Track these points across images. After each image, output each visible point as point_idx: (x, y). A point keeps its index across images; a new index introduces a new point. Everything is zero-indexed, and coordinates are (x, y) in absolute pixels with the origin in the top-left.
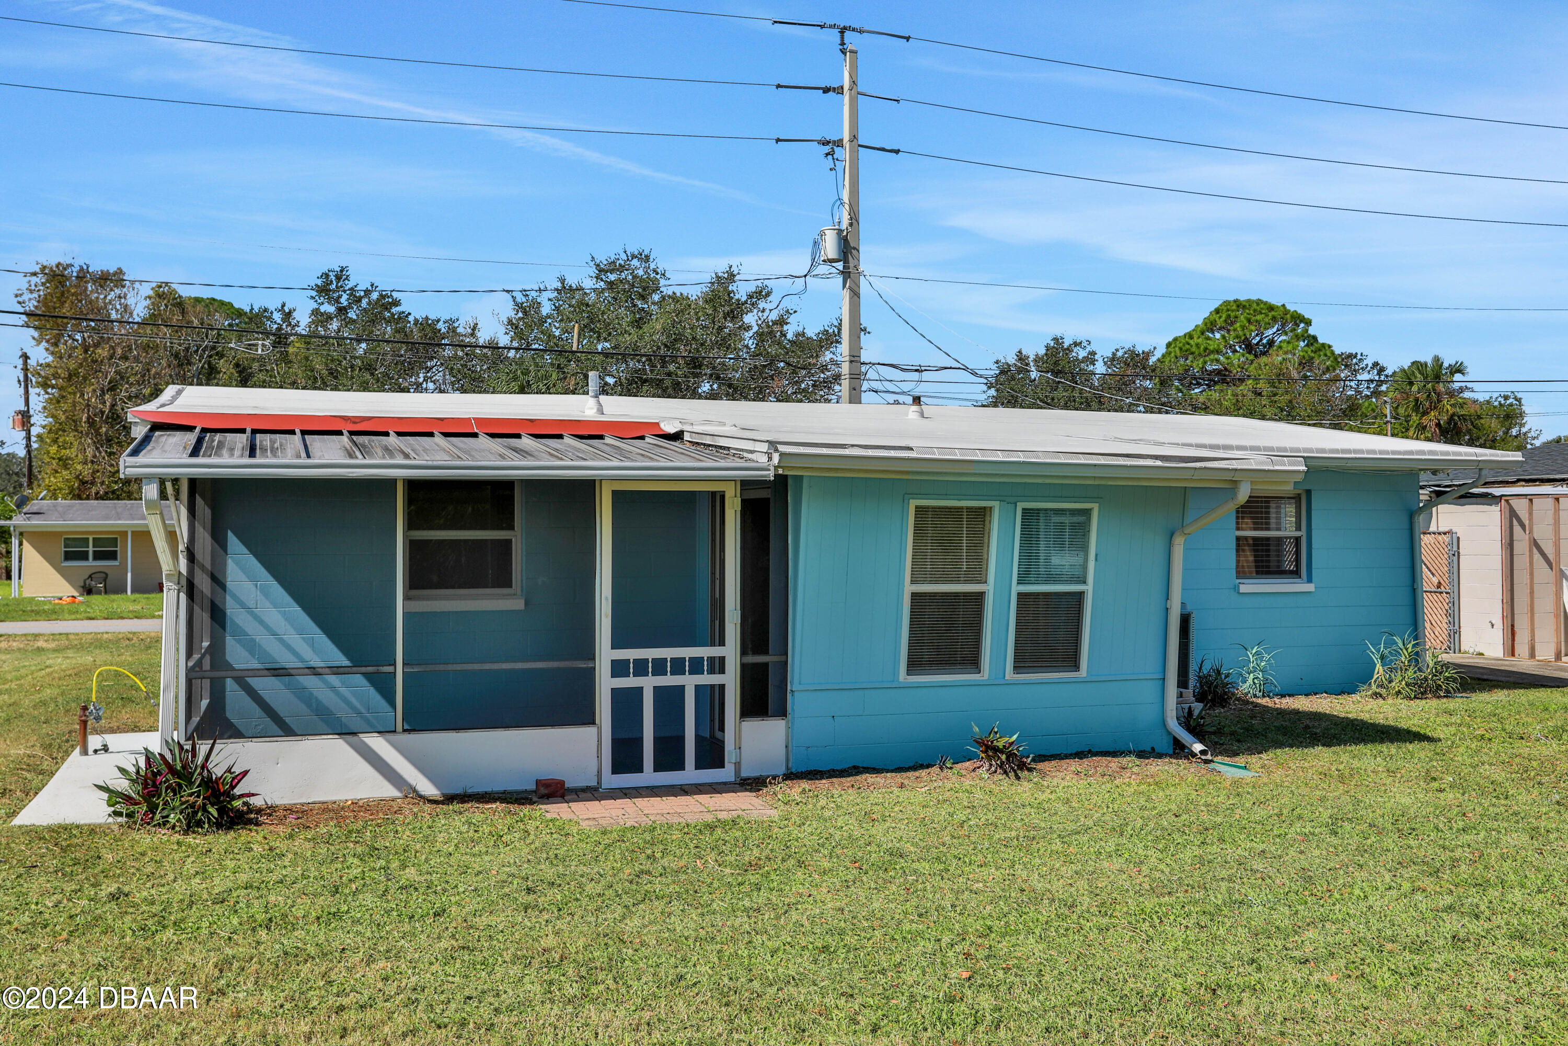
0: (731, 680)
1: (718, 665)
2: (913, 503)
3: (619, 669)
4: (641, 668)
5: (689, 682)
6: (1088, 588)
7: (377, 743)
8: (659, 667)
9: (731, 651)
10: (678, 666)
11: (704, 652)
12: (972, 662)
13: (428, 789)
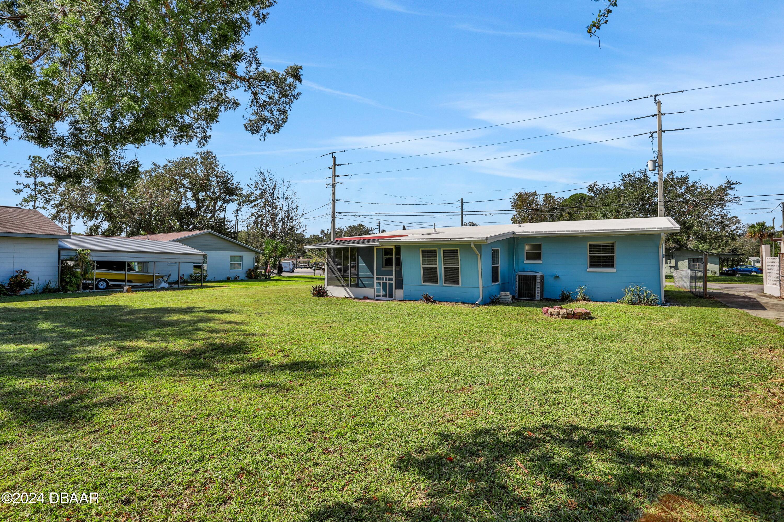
0: (394, 282)
1: (392, 279)
2: (421, 249)
3: (377, 279)
4: (380, 279)
5: (388, 282)
6: (459, 267)
7: (347, 288)
8: (383, 279)
9: (394, 277)
10: (386, 279)
11: (390, 277)
12: (436, 281)
13: (353, 297)
